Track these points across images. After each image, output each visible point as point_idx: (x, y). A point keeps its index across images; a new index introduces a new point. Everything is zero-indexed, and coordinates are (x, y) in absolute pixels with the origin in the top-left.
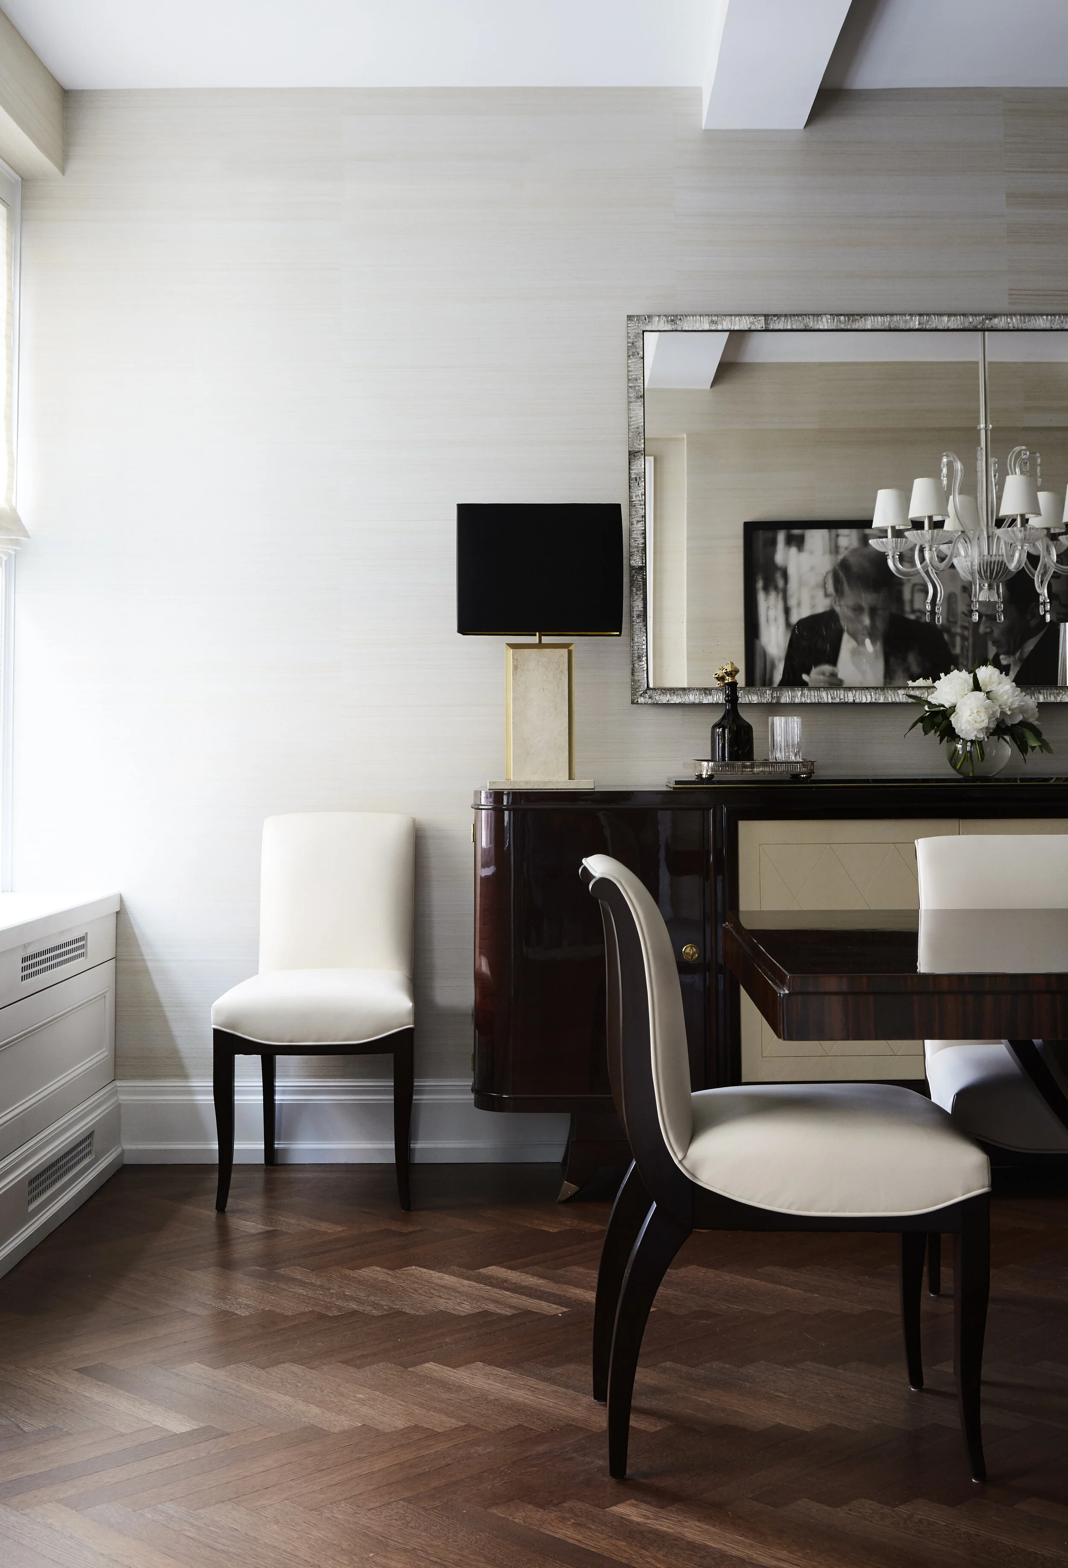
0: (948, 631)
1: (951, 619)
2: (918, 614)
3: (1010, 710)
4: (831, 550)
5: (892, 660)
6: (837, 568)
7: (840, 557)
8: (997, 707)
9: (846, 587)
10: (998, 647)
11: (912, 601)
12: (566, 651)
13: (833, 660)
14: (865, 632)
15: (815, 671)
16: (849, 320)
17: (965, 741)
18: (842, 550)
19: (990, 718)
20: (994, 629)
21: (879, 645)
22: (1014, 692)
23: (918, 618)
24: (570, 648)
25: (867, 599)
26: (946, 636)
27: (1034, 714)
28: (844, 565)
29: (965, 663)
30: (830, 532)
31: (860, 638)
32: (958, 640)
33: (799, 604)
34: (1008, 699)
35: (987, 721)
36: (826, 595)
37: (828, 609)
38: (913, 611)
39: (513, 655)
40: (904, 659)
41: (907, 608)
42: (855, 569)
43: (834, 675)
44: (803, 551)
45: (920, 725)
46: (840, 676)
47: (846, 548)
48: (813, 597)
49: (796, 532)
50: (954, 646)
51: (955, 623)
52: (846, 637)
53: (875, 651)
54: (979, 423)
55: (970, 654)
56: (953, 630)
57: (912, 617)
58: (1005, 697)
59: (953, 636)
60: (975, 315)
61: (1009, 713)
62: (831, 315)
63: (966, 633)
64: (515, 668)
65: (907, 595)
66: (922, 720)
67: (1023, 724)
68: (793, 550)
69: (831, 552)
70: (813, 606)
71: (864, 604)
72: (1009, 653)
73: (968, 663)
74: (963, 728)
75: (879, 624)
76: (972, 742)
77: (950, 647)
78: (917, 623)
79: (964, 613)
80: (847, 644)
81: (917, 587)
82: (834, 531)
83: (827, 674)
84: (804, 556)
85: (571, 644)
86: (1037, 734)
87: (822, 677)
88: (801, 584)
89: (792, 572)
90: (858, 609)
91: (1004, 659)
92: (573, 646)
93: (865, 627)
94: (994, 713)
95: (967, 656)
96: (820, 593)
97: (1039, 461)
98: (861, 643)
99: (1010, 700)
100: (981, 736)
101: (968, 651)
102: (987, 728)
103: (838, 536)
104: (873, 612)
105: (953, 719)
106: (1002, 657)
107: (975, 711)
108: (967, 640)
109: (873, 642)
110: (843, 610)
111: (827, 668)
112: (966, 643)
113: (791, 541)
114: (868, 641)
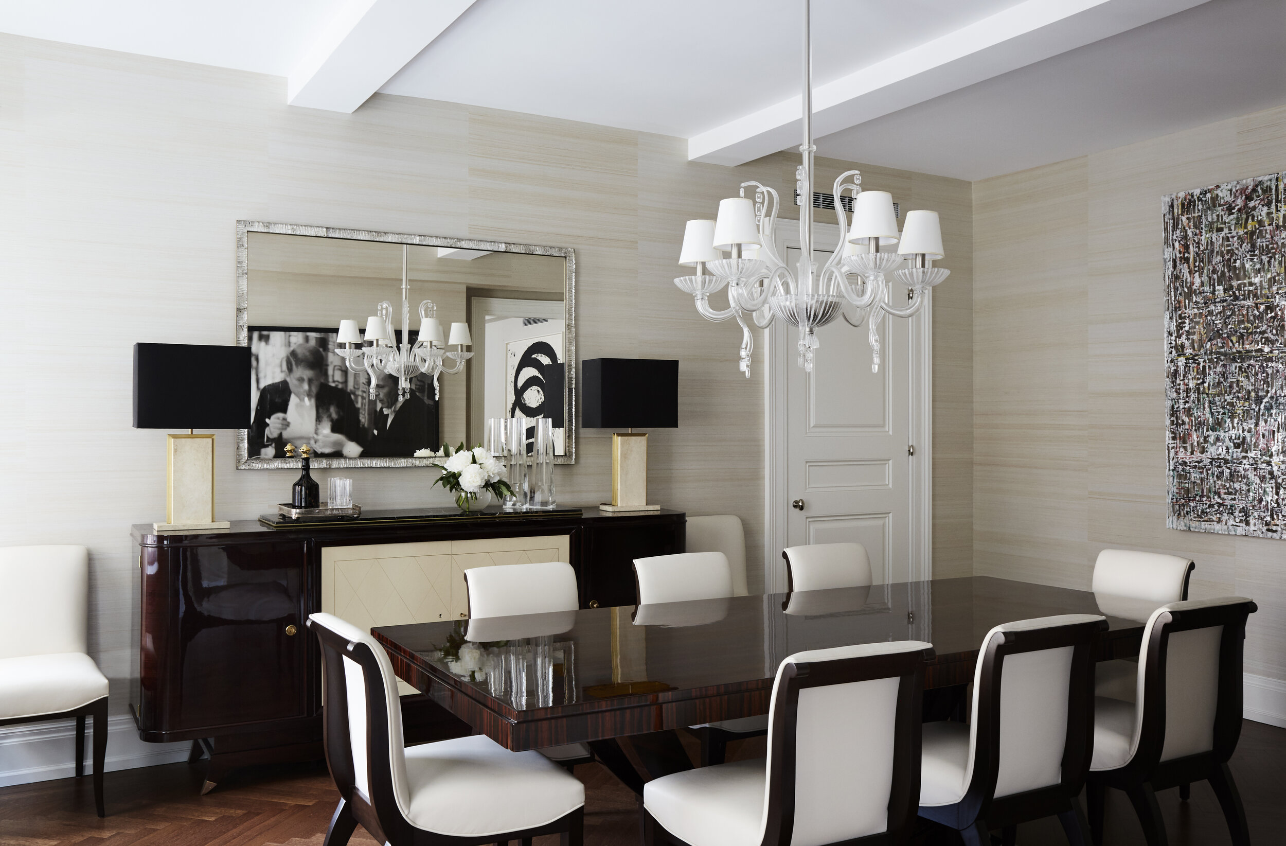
0: (354, 394)
1: (356, 387)
2: (337, 383)
3: (493, 474)
4: (285, 343)
5: (321, 411)
6: (289, 355)
7: (292, 349)
8: (486, 474)
9: (294, 367)
10: (382, 404)
11: (333, 376)
12: (211, 439)
13: (284, 410)
14: (305, 394)
15: (273, 417)
16: (378, 235)
17: (466, 492)
18: (292, 345)
19: (482, 480)
20: (380, 393)
21: (313, 401)
22: (495, 463)
23: (337, 385)
24: (213, 437)
25: (307, 374)
26: (352, 397)
27: (505, 475)
28: (293, 353)
29: (363, 413)
30: (285, 333)
31: (302, 396)
32: (360, 399)
33: (265, 377)
34: (492, 468)
35: (480, 482)
36: (282, 372)
37: (283, 380)
38: (334, 382)
39: (174, 443)
40: (328, 410)
41: (330, 379)
42: (300, 356)
43: (285, 419)
44: (268, 344)
45: (441, 482)
46: (289, 420)
47: (295, 344)
48: (273, 373)
49: (265, 333)
50: (357, 403)
51: (358, 389)
52: (293, 397)
53: (311, 405)
54: (402, 285)
55: (367, 407)
56: (357, 393)
57: (333, 385)
58: (490, 467)
59: (356, 396)
60: (451, 238)
61: (492, 476)
62: (367, 231)
63: (364, 395)
64: (175, 451)
65: (330, 372)
66: (442, 479)
67: (500, 482)
68: (263, 344)
69: (285, 346)
70: (273, 378)
71: (305, 378)
72: (389, 407)
73: (365, 413)
74: (466, 485)
75: (314, 390)
76: (470, 493)
77: (355, 403)
78: (336, 388)
79: (364, 383)
80: (293, 400)
81: (336, 368)
82: (287, 333)
83: (281, 419)
84: (269, 347)
85: (214, 435)
86: (508, 487)
87: (278, 421)
88: (267, 364)
89: (261, 357)
90: (301, 380)
91: (385, 411)
92: (215, 436)
93: (305, 391)
94: (483, 478)
95: (365, 408)
96: (278, 370)
97: (435, 308)
98: (302, 400)
99: (493, 469)
100: (476, 490)
101: (365, 406)
102: (480, 485)
103: (290, 336)
104: (310, 381)
105: (460, 479)
106: (384, 409)
107: (474, 476)
108: (365, 399)
109: (310, 400)
110: (292, 382)
111: (280, 415)
112: (364, 401)
113: (261, 338)
114: (306, 399)
